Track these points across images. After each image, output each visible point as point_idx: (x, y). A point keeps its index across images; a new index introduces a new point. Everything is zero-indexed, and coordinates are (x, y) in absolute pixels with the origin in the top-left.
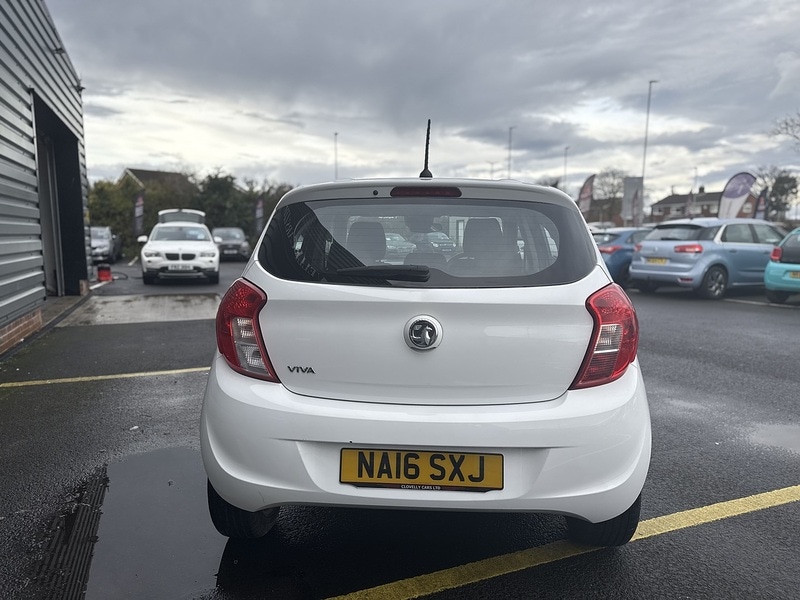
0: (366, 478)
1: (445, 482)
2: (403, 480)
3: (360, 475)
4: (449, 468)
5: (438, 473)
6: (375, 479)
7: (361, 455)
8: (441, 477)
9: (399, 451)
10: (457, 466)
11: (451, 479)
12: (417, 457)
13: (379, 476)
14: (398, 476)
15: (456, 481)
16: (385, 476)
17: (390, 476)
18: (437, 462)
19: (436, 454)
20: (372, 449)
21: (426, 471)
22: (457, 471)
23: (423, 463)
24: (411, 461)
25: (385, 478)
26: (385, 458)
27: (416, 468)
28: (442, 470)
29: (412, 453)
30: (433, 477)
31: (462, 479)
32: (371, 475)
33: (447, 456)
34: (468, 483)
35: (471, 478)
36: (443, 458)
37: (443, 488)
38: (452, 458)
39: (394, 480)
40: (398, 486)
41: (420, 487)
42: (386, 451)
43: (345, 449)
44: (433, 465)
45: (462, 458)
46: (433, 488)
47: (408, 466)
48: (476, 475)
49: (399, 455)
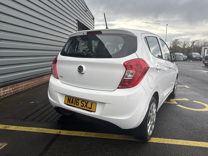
0: (69, 104)
1: (83, 108)
2: (75, 105)
3: (68, 102)
4: (85, 105)
5: (82, 105)
6: (70, 104)
7: (69, 98)
8: (83, 106)
9: (76, 98)
10: (86, 104)
11: (85, 107)
12: (79, 100)
13: (71, 103)
14: (75, 104)
15: (86, 108)
16: (72, 103)
17: (73, 104)
18: (83, 102)
19: (83, 100)
20: (71, 97)
21: (80, 104)
22: (86, 105)
23: (80, 102)
24: (78, 101)
25: (72, 104)
26: (73, 100)
27: (78, 103)
28: (83, 105)
31: (87, 108)
32: (70, 103)
33: (85, 101)
35: (89, 107)
36: (84, 102)
37: (83, 109)
38: (86, 102)
39: (74, 105)
40: (74, 107)
41: (78, 108)
42: (73, 98)
43: (66, 96)
45: (88, 102)
46: (81, 108)
47: (77, 102)
48: (90, 107)
49: (75, 99)
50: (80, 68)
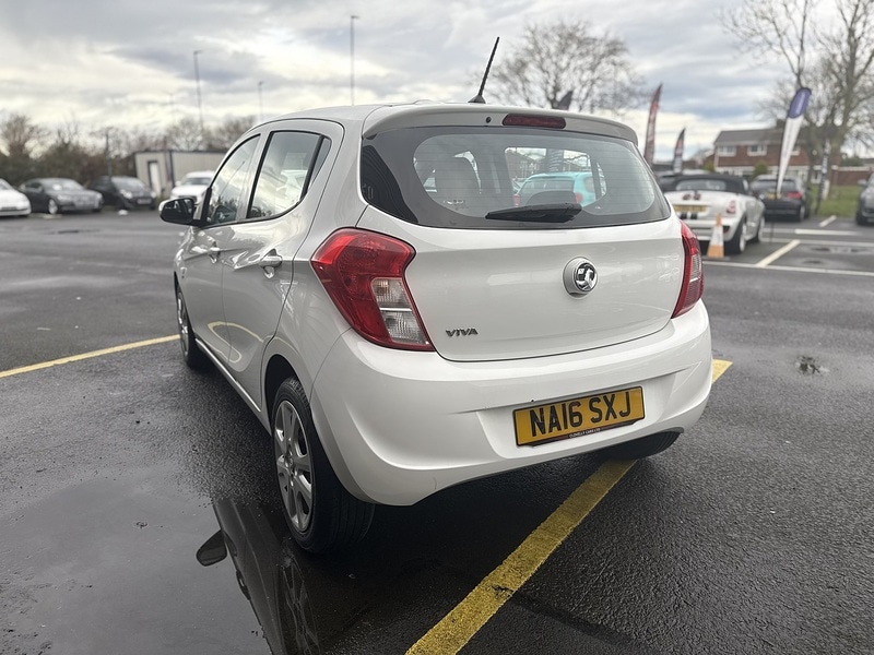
0: (540, 436)
1: (603, 423)
2: (571, 429)
3: (534, 434)
4: (604, 409)
5: (596, 415)
6: (548, 435)
7: (533, 414)
8: (600, 419)
9: (563, 402)
10: (610, 404)
11: (607, 419)
12: (579, 404)
13: (550, 431)
14: (566, 427)
15: (612, 420)
16: (555, 429)
17: (559, 429)
18: (595, 405)
19: (593, 398)
20: (541, 406)
21: (588, 415)
22: (611, 411)
23: (584, 410)
24: (575, 409)
25: (556, 433)
26: (553, 412)
27: (578, 414)
28: (599, 412)
29: (575, 401)
30: (594, 420)
31: (614, 417)
32: (543, 432)
33: (601, 398)
34: (620, 419)
35: (621, 413)
36: (599, 401)
37: (602, 429)
38: (605, 398)
39: (564, 432)
40: (567, 437)
41: (584, 433)
42: (552, 405)
43: (517, 412)
44: (592, 409)
45: (613, 396)
46: (595, 431)
47: (573, 415)
48: (625, 411)
49: (564, 406)
50: (585, 272)
